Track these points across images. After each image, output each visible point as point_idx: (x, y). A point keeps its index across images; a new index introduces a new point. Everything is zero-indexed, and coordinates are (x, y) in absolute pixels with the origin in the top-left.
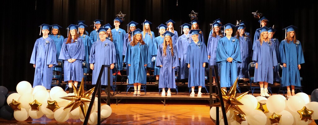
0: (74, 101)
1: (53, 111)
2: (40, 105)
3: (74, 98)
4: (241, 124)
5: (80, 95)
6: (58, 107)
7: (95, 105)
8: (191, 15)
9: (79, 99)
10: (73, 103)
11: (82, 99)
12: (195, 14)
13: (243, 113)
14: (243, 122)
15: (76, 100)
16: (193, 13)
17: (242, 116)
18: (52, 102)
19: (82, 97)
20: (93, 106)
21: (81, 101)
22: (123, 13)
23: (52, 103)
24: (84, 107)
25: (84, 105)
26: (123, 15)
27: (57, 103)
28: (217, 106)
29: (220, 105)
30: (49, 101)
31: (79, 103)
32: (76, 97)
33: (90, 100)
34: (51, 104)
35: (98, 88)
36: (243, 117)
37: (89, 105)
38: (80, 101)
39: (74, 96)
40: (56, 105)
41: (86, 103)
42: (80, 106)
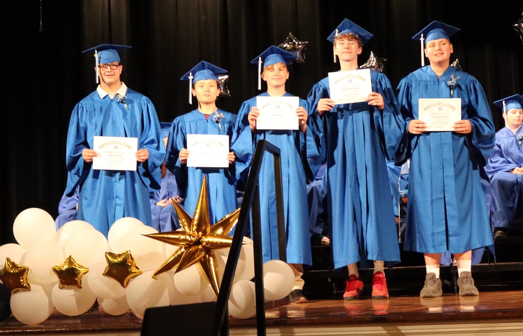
0: (183, 250)
1: (123, 285)
2: (82, 270)
3: (182, 237)
5: (198, 230)
6: (137, 271)
7: (244, 259)
8: (520, 26)
9: (198, 242)
10: (180, 256)
11: (206, 239)
15: (189, 245)
18: (120, 255)
19: (205, 234)
21: (203, 246)
22: (299, 39)
23: (120, 259)
24: (212, 263)
25: (211, 259)
26: (300, 45)
27: (132, 259)
30: (110, 254)
31: (197, 250)
32: (190, 235)
33: (230, 241)
34: (116, 261)
35: (253, 203)
38: (200, 247)
39: (184, 233)
40: (130, 266)
41: (217, 252)
42: (200, 261)
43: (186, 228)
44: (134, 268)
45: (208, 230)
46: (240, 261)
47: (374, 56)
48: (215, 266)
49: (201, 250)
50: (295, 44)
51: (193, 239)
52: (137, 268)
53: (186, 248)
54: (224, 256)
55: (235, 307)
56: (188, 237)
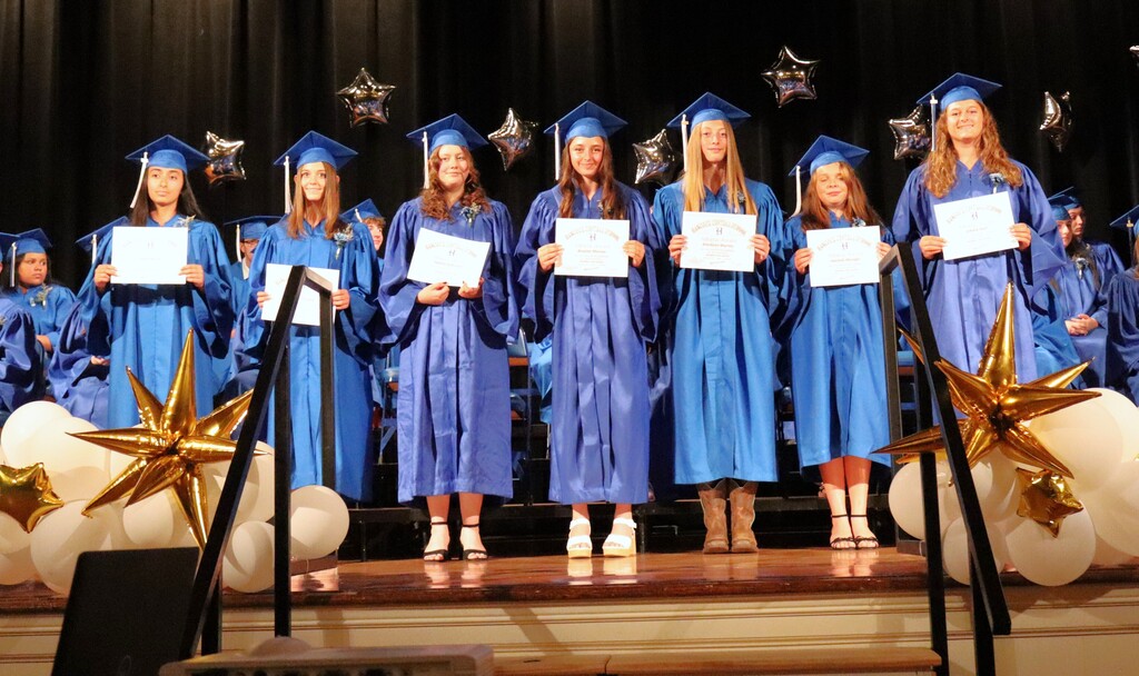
0: (143, 463)
1: (25, 528)
3: (143, 439)
4: (1056, 531)
5: (173, 427)
6: (53, 500)
7: (256, 481)
8: (775, 76)
9: (172, 450)
10: (137, 474)
11: (187, 445)
12: (800, 67)
13: (1065, 471)
14: (1069, 521)
15: (156, 454)
16: (787, 65)
17: (1061, 487)
18: (22, 471)
19: (185, 434)
20: (246, 483)
21: (182, 458)
22: (378, 80)
23: (23, 479)
24: (196, 488)
25: (196, 480)
26: (379, 91)
27: (46, 478)
28: (922, 449)
29: (939, 444)
30: (3, 468)
31: (169, 465)
32: (158, 437)
33: (232, 449)
34: (14, 481)
35: (278, 381)
36: (1068, 496)
37: (225, 479)
38: (176, 458)
39: (146, 432)
40: (41, 492)
41: (206, 468)
42: (174, 484)
43: (152, 423)
44: (49, 496)
45: (193, 427)
46: (248, 486)
47: (516, 117)
48: (203, 494)
49: (178, 465)
50: (370, 88)
51: (164, 444)
52: (54, 495)
53: (148, 460)
54: (219, 475)
55: (236, 572)
56: (153, 440)
